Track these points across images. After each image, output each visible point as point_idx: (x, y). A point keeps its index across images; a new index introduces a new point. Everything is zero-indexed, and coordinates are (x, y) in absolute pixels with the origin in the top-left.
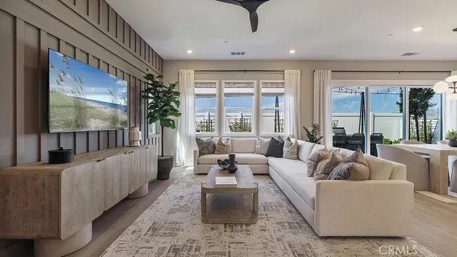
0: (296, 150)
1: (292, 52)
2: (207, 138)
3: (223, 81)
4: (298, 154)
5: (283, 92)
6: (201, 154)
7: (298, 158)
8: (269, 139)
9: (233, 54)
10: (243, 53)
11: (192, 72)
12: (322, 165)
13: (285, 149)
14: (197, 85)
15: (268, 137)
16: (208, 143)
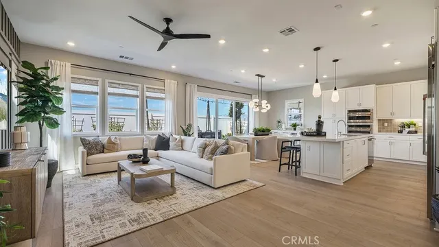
0: (180, 143)
1: (174, 67)
2: (93, 138)
3: (107, 81)
4: (182, 146)
5: (164, 97)
6: (88, 154)
7: (182, 149)
8: (156, 136)
9: (121, 57)
10: (132, 59)
11: (69, 65)
12: (209, 149)
13: (171, 144)
14: (74, 80)
15: (155, 135)
16: (97, 143)
